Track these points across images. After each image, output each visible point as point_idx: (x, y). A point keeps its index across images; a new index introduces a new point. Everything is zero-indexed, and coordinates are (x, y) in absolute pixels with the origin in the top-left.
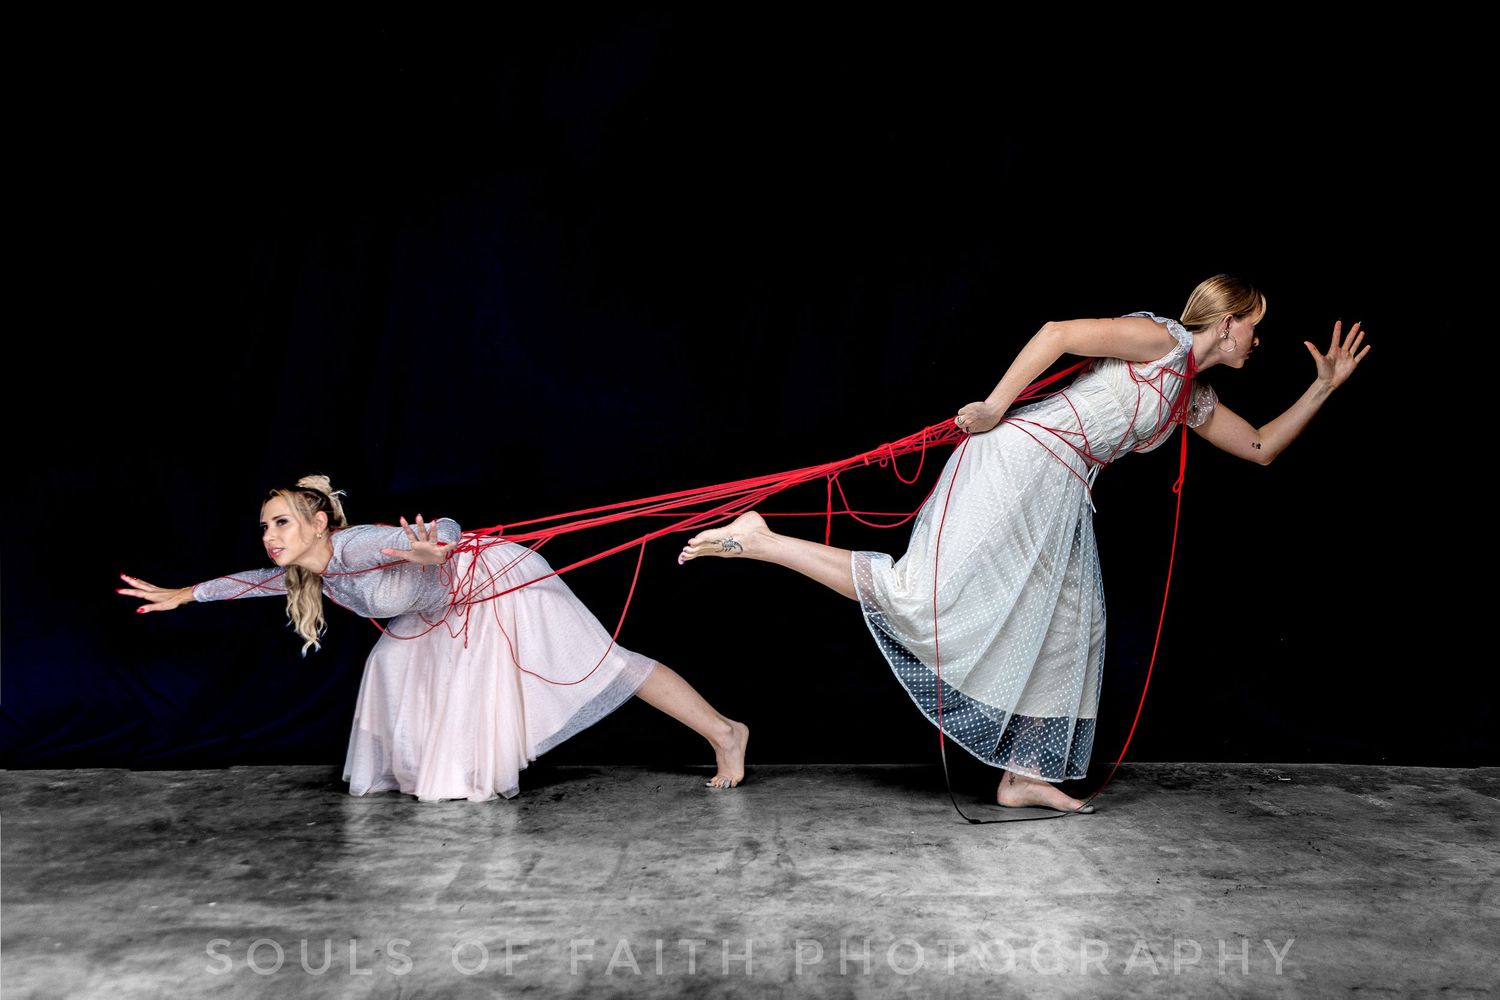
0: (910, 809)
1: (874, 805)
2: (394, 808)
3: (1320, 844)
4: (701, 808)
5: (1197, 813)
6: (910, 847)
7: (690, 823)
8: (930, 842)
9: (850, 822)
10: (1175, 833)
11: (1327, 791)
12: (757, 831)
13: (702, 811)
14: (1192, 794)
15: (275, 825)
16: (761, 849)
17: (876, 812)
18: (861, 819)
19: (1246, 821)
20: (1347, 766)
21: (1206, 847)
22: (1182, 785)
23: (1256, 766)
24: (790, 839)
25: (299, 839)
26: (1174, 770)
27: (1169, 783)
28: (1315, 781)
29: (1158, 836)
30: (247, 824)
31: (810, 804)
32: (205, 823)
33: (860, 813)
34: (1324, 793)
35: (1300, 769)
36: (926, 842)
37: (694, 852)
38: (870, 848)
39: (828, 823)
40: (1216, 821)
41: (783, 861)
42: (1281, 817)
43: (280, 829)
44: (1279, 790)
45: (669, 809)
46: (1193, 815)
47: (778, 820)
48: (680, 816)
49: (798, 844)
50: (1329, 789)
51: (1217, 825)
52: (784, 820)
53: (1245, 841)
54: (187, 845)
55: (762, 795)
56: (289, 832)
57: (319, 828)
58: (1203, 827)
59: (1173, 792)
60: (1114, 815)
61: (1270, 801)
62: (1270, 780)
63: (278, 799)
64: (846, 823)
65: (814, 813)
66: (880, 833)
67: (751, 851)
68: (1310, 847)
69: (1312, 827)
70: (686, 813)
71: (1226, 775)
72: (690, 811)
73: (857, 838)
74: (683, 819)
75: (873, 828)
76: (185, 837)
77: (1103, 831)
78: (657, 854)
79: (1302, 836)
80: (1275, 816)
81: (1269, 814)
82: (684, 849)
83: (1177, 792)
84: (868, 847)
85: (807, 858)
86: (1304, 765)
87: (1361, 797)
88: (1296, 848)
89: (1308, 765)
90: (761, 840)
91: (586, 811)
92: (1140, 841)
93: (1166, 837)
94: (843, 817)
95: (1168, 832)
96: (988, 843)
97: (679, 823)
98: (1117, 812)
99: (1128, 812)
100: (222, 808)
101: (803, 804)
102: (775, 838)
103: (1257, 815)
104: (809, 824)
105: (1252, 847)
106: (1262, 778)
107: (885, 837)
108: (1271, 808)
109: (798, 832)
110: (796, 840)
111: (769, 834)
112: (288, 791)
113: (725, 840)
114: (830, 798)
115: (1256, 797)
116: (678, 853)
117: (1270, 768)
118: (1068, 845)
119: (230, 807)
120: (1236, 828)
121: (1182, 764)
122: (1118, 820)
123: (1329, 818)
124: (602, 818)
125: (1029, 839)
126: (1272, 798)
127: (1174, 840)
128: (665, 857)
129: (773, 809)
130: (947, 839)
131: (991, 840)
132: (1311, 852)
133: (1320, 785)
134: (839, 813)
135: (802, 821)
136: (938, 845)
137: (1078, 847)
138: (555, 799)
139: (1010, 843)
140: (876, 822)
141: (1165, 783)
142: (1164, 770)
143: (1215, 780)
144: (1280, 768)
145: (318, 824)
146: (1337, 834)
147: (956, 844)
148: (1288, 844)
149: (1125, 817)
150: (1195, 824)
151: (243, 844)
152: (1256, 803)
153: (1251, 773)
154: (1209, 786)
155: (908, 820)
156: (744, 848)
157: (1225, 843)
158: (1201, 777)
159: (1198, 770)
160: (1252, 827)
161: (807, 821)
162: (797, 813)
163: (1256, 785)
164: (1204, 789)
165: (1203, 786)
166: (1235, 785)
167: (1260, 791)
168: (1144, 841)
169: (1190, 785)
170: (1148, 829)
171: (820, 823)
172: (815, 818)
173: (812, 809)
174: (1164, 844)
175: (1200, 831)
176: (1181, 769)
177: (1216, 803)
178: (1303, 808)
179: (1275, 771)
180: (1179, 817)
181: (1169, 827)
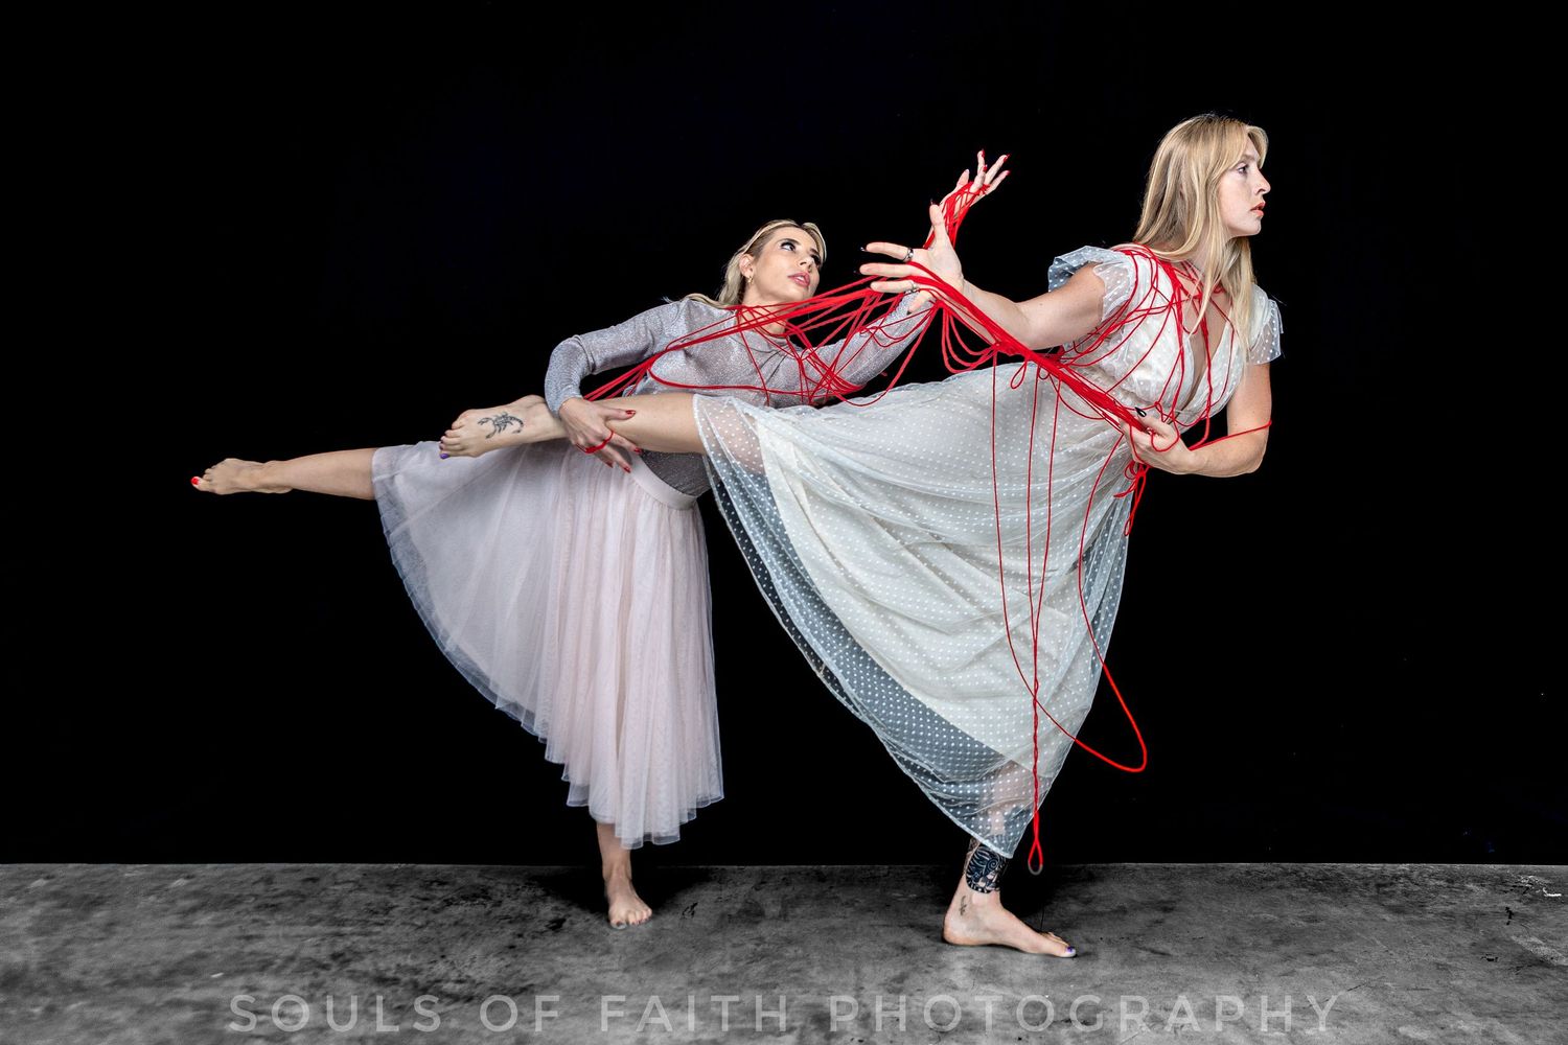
2: (333, 944)
4: (751, 946)
5: (1443, 960)
7: (736, 975)
10: (1415, 999)
12: (829, 993)
13: (754, 951)
14: (1429, 923)
15: (169, 976)
19: (1514, 975)
21: (1466, 1028)
22: (1411, 904)
23: (1509, 869)
25: (197, 1006)
26: (1396, 878)
27: (1394, 902)
29: (1393, 1005)
30: (128, 975)
31: (900, 940)
32: (71, 974)
39: (928, 977)
40: (1472, 977)
42: (1561, 968)
43: (173, 985)
44: (1549, 917)
45: (708, 948)
46: (1438, 964)
47: (857, 971)
48: (723, 961)
51: (1475, 984)
52: (867, 969)
53: (1519, 1016)
54: (43, 1017)
56: (184, 993)
57: (227, 983)
58: (1455, 989)
59: (1401, 917)
60: (1325, 963)
61: (1541, 938)
62: (1532, 897)
63: (180, 927)
65: (907, 956)
70: (731, 957)
71: (1471, 886)
72: (737, 952)
74: (726, 968)
76: (41, 1000)
80: (1548, 967)
81: (1542, 962)
83: (1407, 917)
91: (594, 951)
92: (1370, 1015)
95: (1407, 997)
97: (722, 976)
98: (1330, 958)
99: (1344, 957)
100: (102, 944)
101: (892, 939)
103: (1526, 964)
104: (901, 979)
105: (1533, 1028)
106: (1524, 892)
108: (1544, 950)
109: (886, 994)
112: (193, 910)
115: (1519, 930)
117: (1534, 875)
119: (113, 941)
120: (1500, 990)
121: (1406, 867)
122: (1334, 974)
124: (616, 966)
126: (1543, 930)
127: (1417, 1014)
135: (893, 973)
138: (553, 928)
140: (995, 979)
141: (1388, 902)
142: (1383, 877)
143: (1456, 894)
144: (1543, 874)
145: (228, 975)
149: (1342, 966)
150: (1442, 981)
151: (120, 1016)
152: (1520, 941)
153: (1503, 883)
154: (1450, 908)
155: (1038, 972)
156: (813, 1027)
157: (1491, 1020)
158: (1437, 890)
159: (1430, 876)
160: (1524, 988)
161: (898, 973)
162: (884, 957)
163: (1515, 906)
164: (1444, 914)
165: (1442, 908)
166: (1485, 907)
167: (1525, 918)
168: (1376, 1015)
169: (1422, 906)
170: (1377, 990)
171: (916, 976)
172: (910, 967)
173: (904, 948)
174: (1406, 1023)
175: (1453, 997)
176: (1406, 876)
177: (1466, 942)
179: (1538, 879)
180: (1418, 967)
181: (1408, 988)
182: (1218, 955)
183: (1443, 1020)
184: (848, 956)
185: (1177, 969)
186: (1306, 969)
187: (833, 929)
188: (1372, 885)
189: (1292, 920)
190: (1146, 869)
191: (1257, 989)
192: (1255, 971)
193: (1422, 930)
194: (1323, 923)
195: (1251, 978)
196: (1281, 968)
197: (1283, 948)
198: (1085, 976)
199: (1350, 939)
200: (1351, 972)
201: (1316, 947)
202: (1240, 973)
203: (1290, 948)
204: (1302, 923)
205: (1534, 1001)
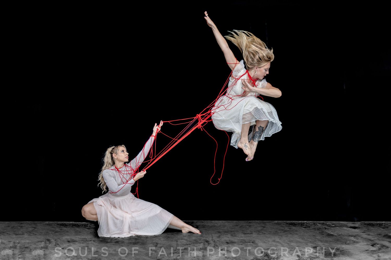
1: (234, 231)
3: (349, 243)
5: (314, 234)
6: (245, 243)
7: (191, 235)
9: (229, 236)
10: (310, 240)
11: (345, 229)
12: (208, 238)
16: (209, 243)
17: (234, 233)
18: (231, 235)
19: (327, 237)
21: (319, 244)
22: (307, 227)
23: (324, 222)
24: (216, 240)
26: (304, 223)
28: (341, 226)
29: (306, 241)
33: (231, 233)
34: (344, 229)
35: (336, 223)
36: (249, 241)
37: (194, 243)
38: (236, 243)
39: (224, 236)
41: (216, 246)
42: (335, 236)
44: (332, 229)
49: (218, 241)
50: (345, 228)
51: (320, 238)
52: (213, 235)
53: (329, 242)
55: (206, 228)
58: (317, 238)
60: (293, 235)
61: (331, 232)
62: (329, 226)
65: (220, 233)
66: (237, 239)
67: (207, 243)
68: (346, 244)
69: (345, 238)
71: (318, 224)
73: (232, 240)
75: (235, 238)
77: (292, 239)
78: (185, 243)
79: (343, 241)
80: (333, 235)
81: (332, 235)
82: (191, 242)
84: (235, 243)
85: (221, 245)
88: (342, 244)
90: (209, 240)
93: (308, 241)
94: (227, 234)
96: (264, 242)
98: (294, 234)
99: (297, 234)
101: (217, 231)
102: (212, 240)
103: (329, 235)
104: (219, 236)
106: (328, 225)
107: (239, 240)
108: (332, 233)
109: (217, 238)
110: (217, 240)
111: (211, 239)
113: (200, 240)
114: (223, 229)
115: (327, 230)
116: (190, 243)
117: (329, 223)
118: (284, 243)
120: (325, 239)
122: (295, 236)
125: (274, 241)
126: (332, 231)
128: (187, 244)
130: (254, 241)
131: (265, 241)
133: (343, 227)
134: (226, 233)
135: (218, 235)
136: (252, 242)
137: (287, 243)
139: (270, 242)
140: (235, 236)
141: (303, 226)
142: (302, 223)
143: (316, 225)
144: (331, 223)
147: (257, 242)
148: (340, 243)
149: (296, 235)
150: (314, 237)
152: (328, 232)
153: (324, 224)
154: (315, 227)
155: (243, 235)
156: (205, 242)
158: (312, 225)
159: (310, 223)
160: (329, 238)
161: (219, 235)
162: (216, 233)
163: (326, 227)
164: (314, 228)
165: (313, 227)
166: (321, 227)
168: (303, 242)
169: (309, 227)
170: (303, 239)
171: (222, 236)
172: (221, 235)
173: (219, 232)
174: (309, 243)
175: (316, 240)
176: (306, 223)
177: (318, 232)
178: (340, 233)
179: (330, 223)
180: (310, 236)
181: (308, 238)
182: (274, 233)
183: (315, 243)
184: (210, 233)
185: (267, 235)
186: (290, 236)
187: (206, 229)
188: (300, 224)
189: (286, 229)
190: (259, 222)
191: (281, 238)
192: (281, 236)
193: (310, 230)
194: (292, 229)
196: (285, 235)
197: (285, 233)
198: (251, 236)
199: (297, 232)
200: (298, 236)
201: (291, 232)
202: (278, 236)
203: (287, 233)
204: (288, 229)
205: (331, 240)
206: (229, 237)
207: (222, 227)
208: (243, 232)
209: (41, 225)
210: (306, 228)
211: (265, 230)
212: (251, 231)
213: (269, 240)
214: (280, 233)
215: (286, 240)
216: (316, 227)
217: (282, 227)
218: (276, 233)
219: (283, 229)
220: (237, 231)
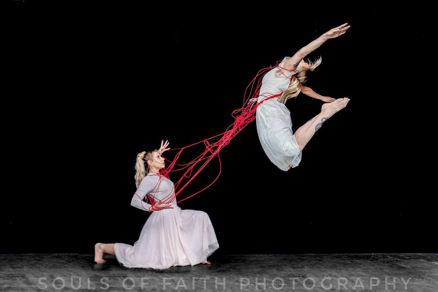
0: (292, 267)
1: (281, 265)
3: (423, 276)
5: (382, 267)
6: (294, 277)
8: (300, 276)
9: (275, 270)
10: (376, 273)
13: (230, 267)
14: (379, 262)
17: (282, 267)
18: (277, 269)
19: (397, 270)
20: (426, 254)
22: (375, 259)
23: (397, 254)
26: (371, 256)
27: (371, 259)
28: (416, 258)
29: (370, 274)
31: (261, 265)
33: (277, 268)
34: (420, 262)
36: (298, 276)
39: (268, 271)
42: (408, 268)
44: (406, 261)
45: (220, 266)
46: (380, 268)
48: (223, 268)
50: (422, 260)
51: (389, 271)
52: (254, 270)
53: (398, 275)
58: (384, 272)
59: (372, 262)
60: (355, 268)
62: (402, 258)
64: (273, 270)
65: (263, 268)
66: (284, 273)
68: (420, 277)
69: (419, 271)
70: (225, 268)
71: (388, 257)
72: (226, 267)
75: (281, 272)
77: (353, 273)
79: (417, 274)
81: (404, 268)
83: (374, 261)
86: (412, 254)
87: (433, 262)
88: (415, 277)
89: (414, 254)
92: (365, 275)
93: (373, 274)
94: (272, 269)
95: (373, 273)
99: (360, 267)
101: (259, 265)
103: (400, 268)
105: (401, 277)
106: (400, 257)
107: (286, 275)
108: (404, 266)
114: (267, 264)
117: (402, 255)
118: (343, 277)
120: (395, 272)
121: (374, 254)
122: (357, 270)
123: (424, 269)
125: (330, 275)
126: (404, 263)
127: (376, 275)
129: (251, 266)
130: (305, 275)
132: (420, 278)
133: (419, 259)
134: (271, 268)
136: (302, 277)
137: (346, 277)
140: (282, 270)
141: (369, 259)
142: (368, 255)
143: (385, 258)
146: (428, 273)
147: (308, 276)
148: (412, 276)
149: (359, 269)
150: (381, 270)
152: (400, 265)
153: (396, 256)
154: (384, 260)
155: (292, 270)
157: (392, 276)
158: (380, 257)
159: (379, 255)
160: (400, 271)
161: (261, 270)
162: (258, 268)
163: (398, 259)
164: (382, 261)
165: (382, 260)
166: (392, 260)
167: (400, 261)
168: (367, 276)
169: (377, 260)
170: (367, 272)
171: (265, 271)
175: (384, 273)
177: (387, 265)
178: (415, 266)
179: (404, 256)
180: (376, 269)
181: (374, 272)
182: (331, 267)
184: (250, 267)
185: (322, 269)
186: (351, 269)
187: (246, 264)
188: (366, 257)
189: (347, 262)
191: (340, 272)
192: (340, 269)
193: (377, 263)
194: (355, 263)
195: (339, 270)
196: (345, 269)
197: (346, 266)
198: (302, 270)
199: (361, 265)
200: (361, 269)
201: (353, 266)
202: (336, 270)
203: (347, 266)
204: (350, 262)
205: (402, 273)
206: (274, 272)
207: (267, 261)
208: (293, 266)
209: (48, 258)
210: (373, 261)
211: (321, 263)
212: (302, 265)
213: (325, 274)
214: (339, 266)
215: (346, 274)
216: (386, 260)
217: (343, 260)
218: (334, 267)
219: (343, 262)
220: (286, 265)
